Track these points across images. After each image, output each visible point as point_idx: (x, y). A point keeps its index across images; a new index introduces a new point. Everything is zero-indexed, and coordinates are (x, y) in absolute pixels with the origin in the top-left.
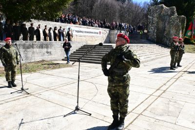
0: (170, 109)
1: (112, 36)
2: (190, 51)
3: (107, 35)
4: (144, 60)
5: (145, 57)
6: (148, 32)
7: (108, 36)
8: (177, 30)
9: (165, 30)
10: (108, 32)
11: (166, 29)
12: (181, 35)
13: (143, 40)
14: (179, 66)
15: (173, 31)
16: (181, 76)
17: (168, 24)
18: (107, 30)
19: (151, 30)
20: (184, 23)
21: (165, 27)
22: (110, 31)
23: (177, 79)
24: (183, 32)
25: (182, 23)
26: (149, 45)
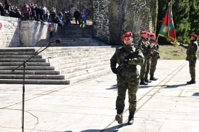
0: (147, 128)
1: (25, 33)
2: (169, 56)
3: (14, 30)
4: (96, 73)
5: (97, 68)
6: (95, 23)
7: (16, 33)
8: (144, 21)
9: (124, 20)
10: (16, 24)
11: (126, 18)
12: (151, 28)
13: (87, 40)
14: (152, 78)
15: (138, 23)
16: (158, 92)
17: (128, 9)
18: (15, 20)
19: (98, 21)
20: (155, 7)
21: (124, 15)
22: (19, 23)
23: (152, 96)
24: (153, 23)
25: (151, 8)
26: (98, 48)
